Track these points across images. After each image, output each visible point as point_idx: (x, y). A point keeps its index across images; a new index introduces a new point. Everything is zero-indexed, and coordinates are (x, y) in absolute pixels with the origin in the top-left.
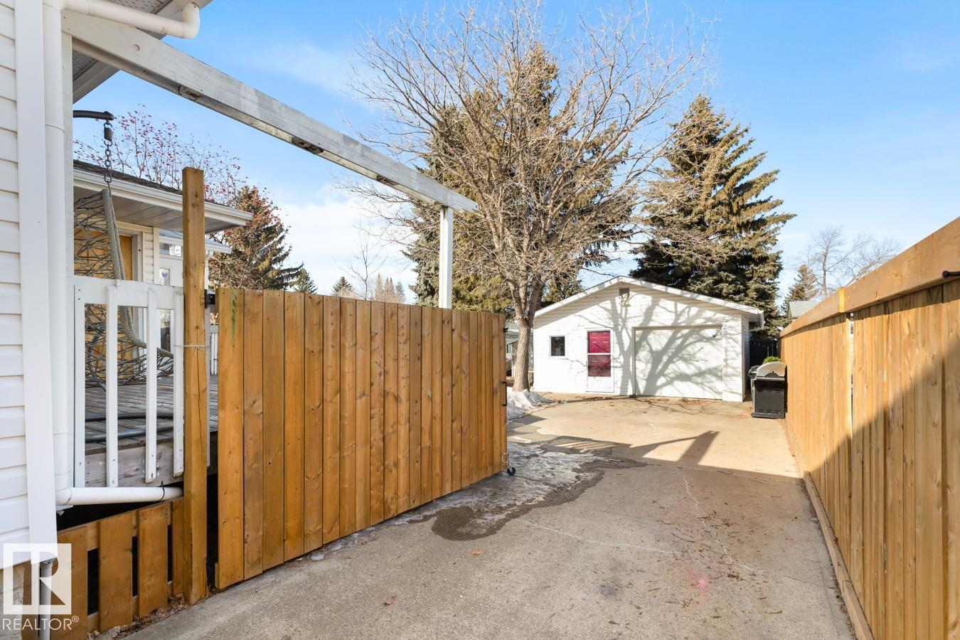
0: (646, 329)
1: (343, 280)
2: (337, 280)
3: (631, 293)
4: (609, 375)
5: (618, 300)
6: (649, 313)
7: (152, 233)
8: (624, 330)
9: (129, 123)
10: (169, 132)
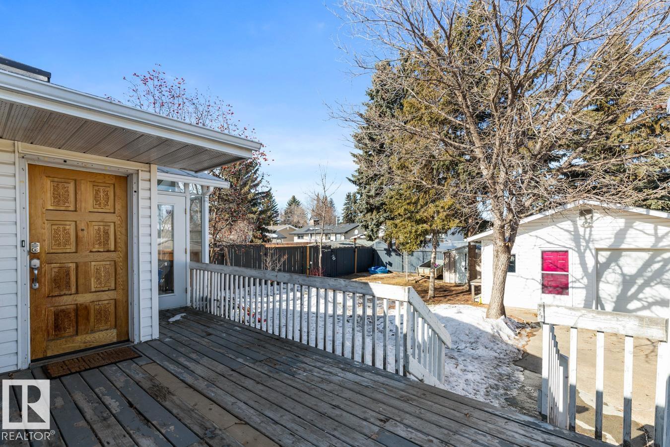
0: (616, 252)
1: (294, 198)
2: (290, 198)
3: (595, 214)
4: (567, 294)
5: (580, 221)
6: (621, 235)
7: (150, 172)
8: (588, 251)
9: (149, 80)
10: (179, 85)
